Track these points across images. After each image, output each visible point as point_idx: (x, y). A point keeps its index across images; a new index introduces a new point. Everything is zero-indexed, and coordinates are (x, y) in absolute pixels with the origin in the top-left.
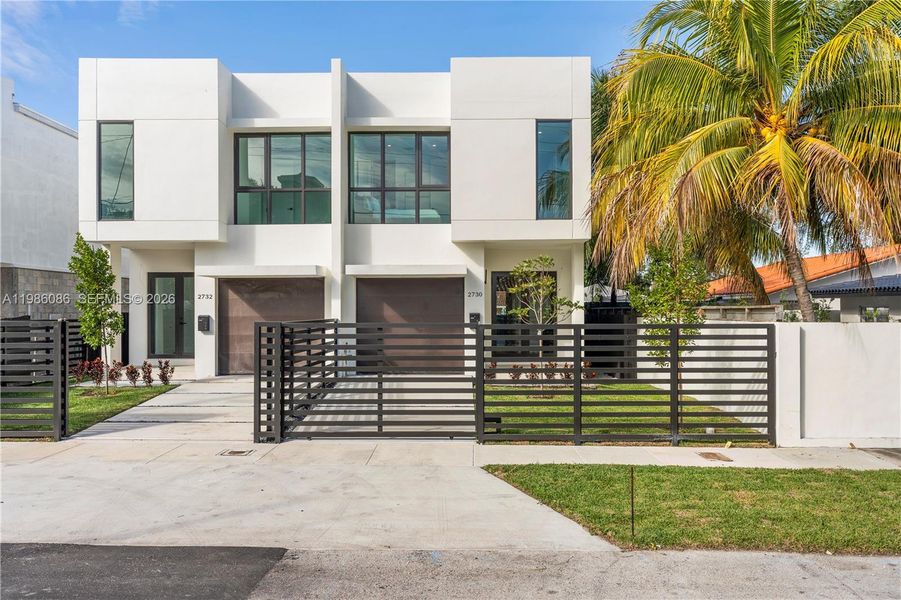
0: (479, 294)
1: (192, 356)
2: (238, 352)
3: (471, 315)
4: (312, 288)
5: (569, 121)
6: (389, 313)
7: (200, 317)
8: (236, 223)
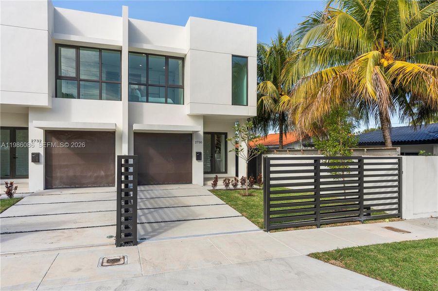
0: (200, 142)
1: (27, 177)
2: (58, 175)
3: (197, 153)
4: (108, 137)
5: (247, 58)
6: (152, 152)
7: (33, 154)
8: (56, 97)
